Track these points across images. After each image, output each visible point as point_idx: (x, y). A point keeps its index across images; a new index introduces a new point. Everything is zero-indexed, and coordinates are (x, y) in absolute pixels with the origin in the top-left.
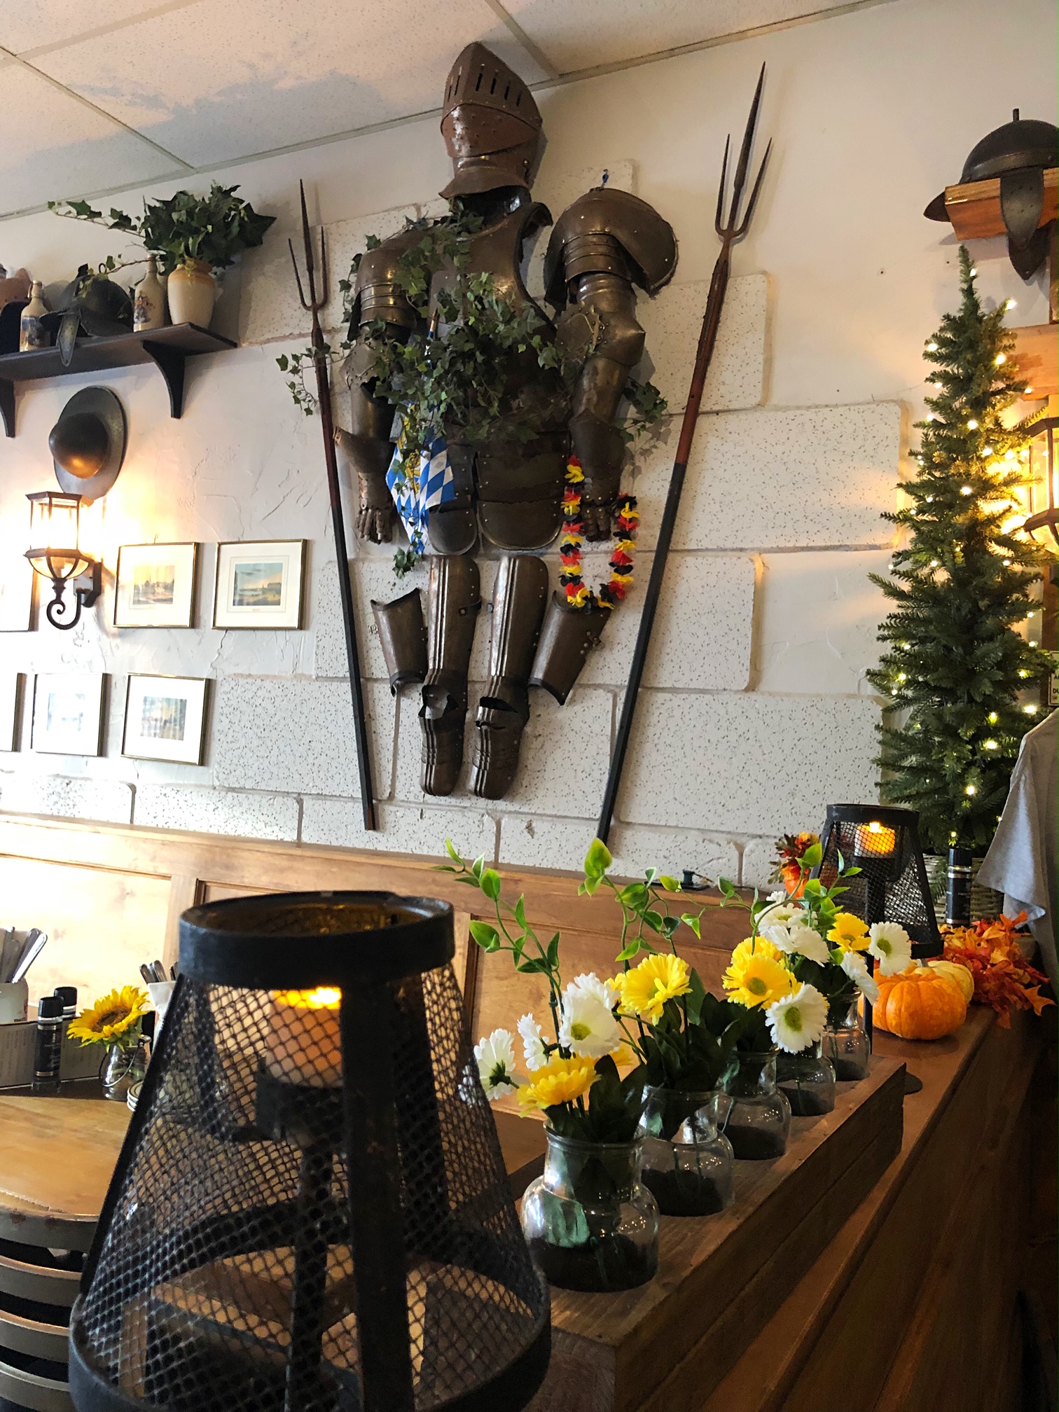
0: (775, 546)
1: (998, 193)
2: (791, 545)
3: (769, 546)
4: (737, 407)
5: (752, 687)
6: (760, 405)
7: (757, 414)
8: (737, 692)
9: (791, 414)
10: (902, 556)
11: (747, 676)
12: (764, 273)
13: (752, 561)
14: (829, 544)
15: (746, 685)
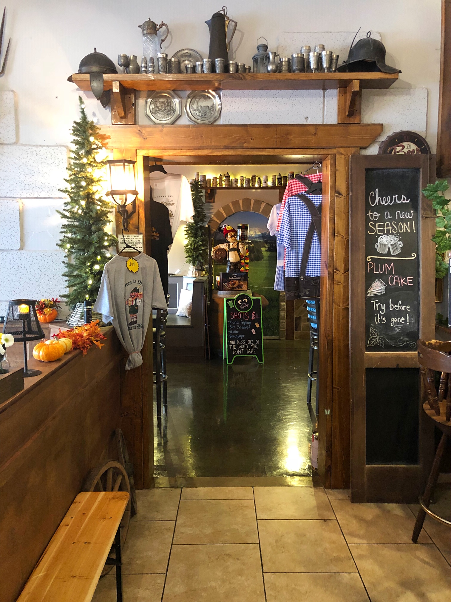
0: (26, 196)
1: (89, 79)
2: (31, 196)
3: (24, 196)
4: (7, 143)
5: (21, 248)
6: (15, 143)
7: (15, 147)
8: (16, 250)
9: (27, 147)
10: (67, 204)
11: (19, 244)
12: (12, 91)
13: (18, 202)
14: (45, 196)
15: (19, 248)
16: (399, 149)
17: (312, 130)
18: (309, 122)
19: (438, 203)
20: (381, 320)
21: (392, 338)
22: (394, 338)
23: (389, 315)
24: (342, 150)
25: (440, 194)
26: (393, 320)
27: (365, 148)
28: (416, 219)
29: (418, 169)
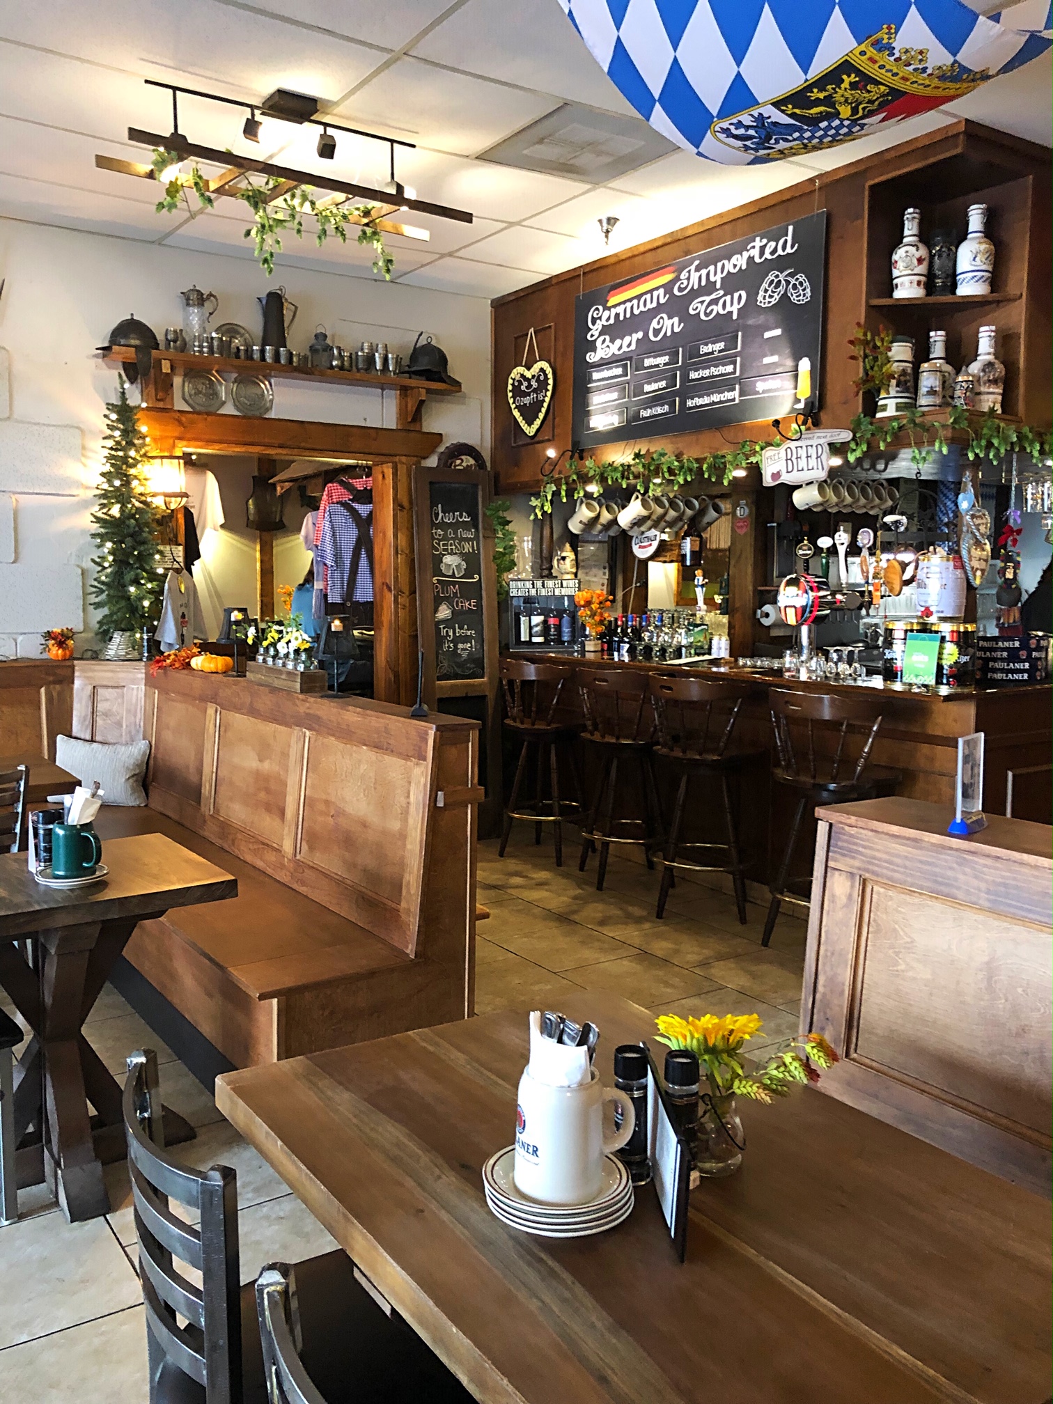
0: (22, 491)
2: (31, 491)
3: (19, 490)
5: (15, 561)
6: (8, 419)
7: (7, 422)
8: (8, 563)
9: (25, 425)
11: (13, 556)
12: (4, 349)
13: (11, 497)
14: (50, 492)
15: (12, 560)
16: (458, 462)
17: (373, 433)
18: (368, 424)
19: (500, 524)
20: (449, 647)
21: (460, 665)
22: (461, 665)
23: (456, 641)
24: (404, 459)
25: (501, 513)
26: (460, 646)
27: (425, 458)
28: (477, 538)
29: (476, 486)
